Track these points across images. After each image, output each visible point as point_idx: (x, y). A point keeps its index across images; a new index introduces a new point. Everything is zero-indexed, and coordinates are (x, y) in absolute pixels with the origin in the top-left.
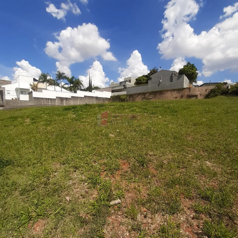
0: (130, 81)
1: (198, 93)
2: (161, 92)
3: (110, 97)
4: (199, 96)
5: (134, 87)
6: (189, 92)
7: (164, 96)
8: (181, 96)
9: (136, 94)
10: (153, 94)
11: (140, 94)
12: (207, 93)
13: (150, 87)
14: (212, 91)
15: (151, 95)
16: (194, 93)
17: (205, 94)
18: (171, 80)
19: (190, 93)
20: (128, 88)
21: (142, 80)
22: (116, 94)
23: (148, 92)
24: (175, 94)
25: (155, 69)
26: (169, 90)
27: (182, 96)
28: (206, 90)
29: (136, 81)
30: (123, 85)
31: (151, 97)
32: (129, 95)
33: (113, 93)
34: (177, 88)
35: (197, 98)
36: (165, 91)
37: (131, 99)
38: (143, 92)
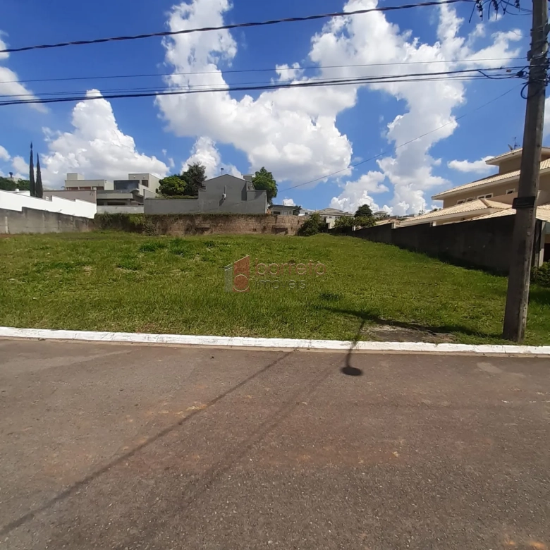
0: (145, 183)
1: (287, 225)
2: (227, 218)
3: (93, 217)
4: (289, 229)
5: (156, 199)
6: (274, 222)
7: (233, 225)
8: (262, 227)
9: (170, 216)
10: (211, 220)
11: (181, 217)
12: (299, 226)
13: (201, 204)
14: (307, 224)
15: (207, 222)
16: (282, 224)
17: (298, 228)
18: (244, 197)
19: (277, 224)
20: (147, 199)
21: (177, 185)
22: (113, 210)
23: (199, 215)
24: (253, 224)
25: (200, 166)
26: (242, 215)
27: (264, 229)
28: (299, 221)
29: (159, 185)
30: (131, 191)
31: (207, 226)
32: (153, 216)
33: (100, 207)
34: (257, 213)
35: (287, 233)
36: (235, 215)
37: (158, 225)
38: (185, 213)
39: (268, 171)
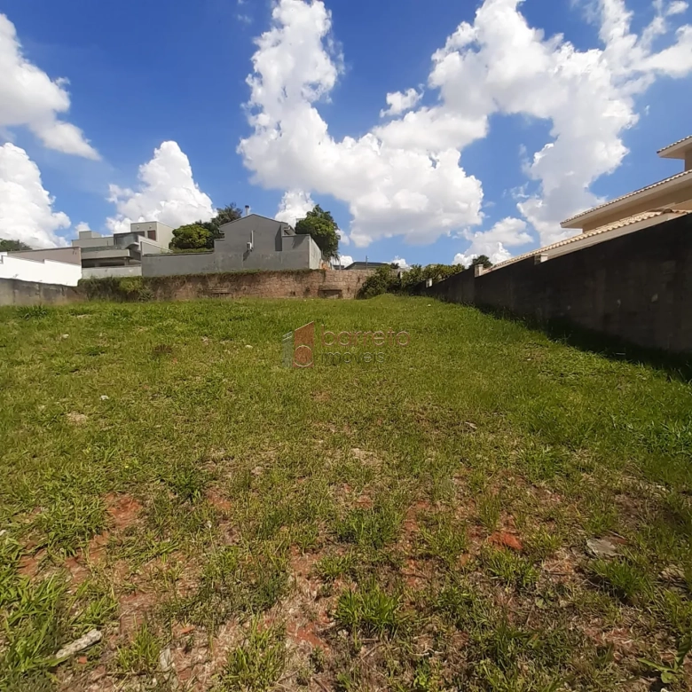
0: (152, 235)
1: (342, 285)
2: (253, 277)
3: (75, 284)
4: (344, 291)
5: (168, 255)
6: (322, 280)
7: (262, 287)
8: (304, 289)
9: (175, 278)
10: (230, 281)
11: (189, 278)
12: (360, 286)
13: (220, 259)
14: (371, 282)
15: (226, 284)
16: (334, 283)
17: (358, 289)
18: (279, 247)
19: (326, 283)
20: (146, 255)
21: (196, 236)
22: (101, 273)
23: (213, 275)
24: (291, 284)
25: (234, 210)
26: (275, 272)
27: (308, 291)
28: (359, 279)
29: (173, 236)
30: (127, 246)
31: (225, 290)
32: (153, 279)
33: (87, 270)
34: (295, 268)
35: (340, 296)
36: (265, 273)
37: (159, 291)
38: (198, 272)
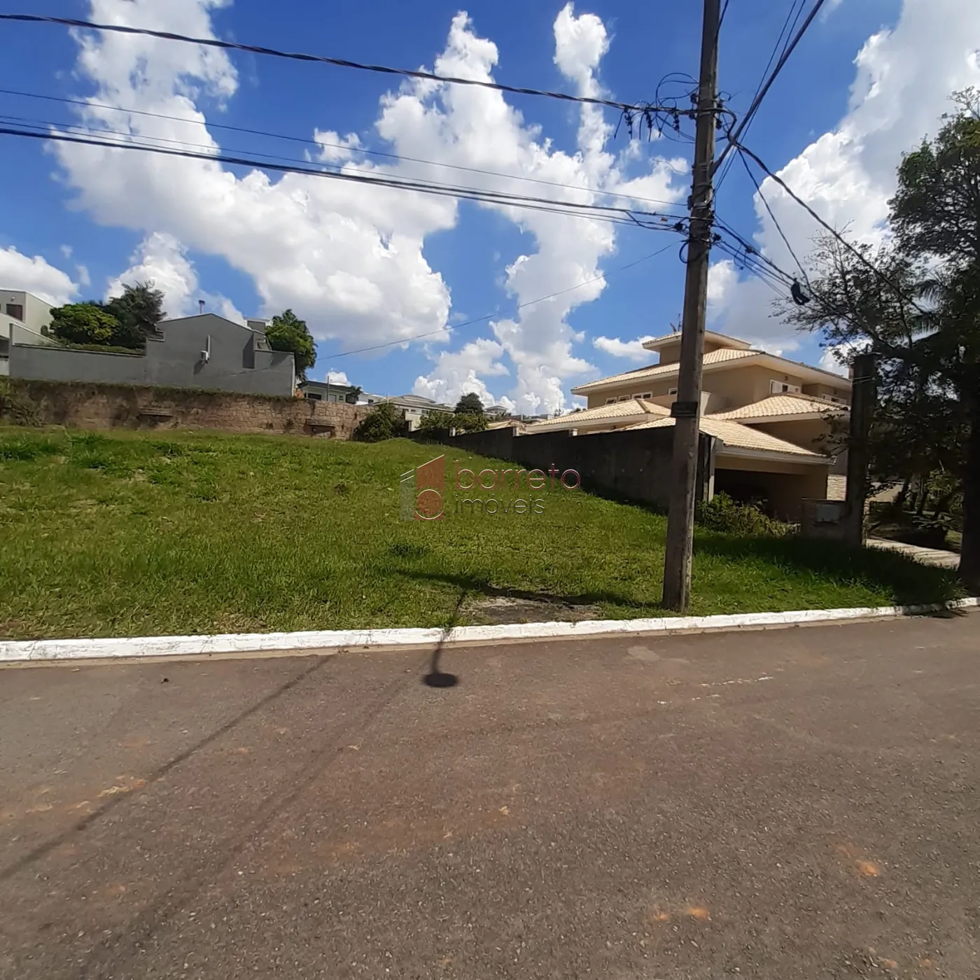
0: (16, 312)
1: (335, 421)
2: (210, 399)
4: (337, 428)
6: (309, 413)
7: (224, 413)
8: (285, 422)
9: (76, 386)
10: (174, 400)
11: (102, 389)
12: (357, 424)
14: (371, 421)
15: (166, 403)
16: (325, 418)
17: (354, 427)
18: (249, 362)
19: (315, 417)
20: (20, 346)
21: (95, 324)
23: (147, 389)
24: (266, 414)
25: (150, 291)
26: (244, 396)
27: (289, 425)
28: (356, 415)
29: (52, 318)
31: (165, 412)
32: (33, 383)
34: (274, 394)
35: (333, 434)
36: (230, 395)
37: (44, 403)
38: (115, 382)
39: (299, 319)
